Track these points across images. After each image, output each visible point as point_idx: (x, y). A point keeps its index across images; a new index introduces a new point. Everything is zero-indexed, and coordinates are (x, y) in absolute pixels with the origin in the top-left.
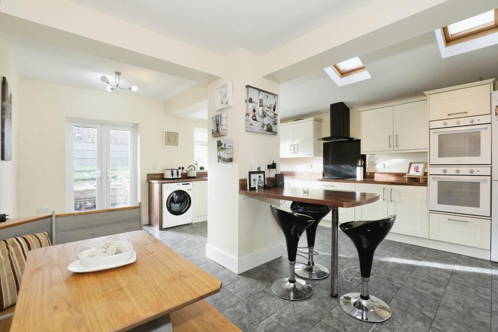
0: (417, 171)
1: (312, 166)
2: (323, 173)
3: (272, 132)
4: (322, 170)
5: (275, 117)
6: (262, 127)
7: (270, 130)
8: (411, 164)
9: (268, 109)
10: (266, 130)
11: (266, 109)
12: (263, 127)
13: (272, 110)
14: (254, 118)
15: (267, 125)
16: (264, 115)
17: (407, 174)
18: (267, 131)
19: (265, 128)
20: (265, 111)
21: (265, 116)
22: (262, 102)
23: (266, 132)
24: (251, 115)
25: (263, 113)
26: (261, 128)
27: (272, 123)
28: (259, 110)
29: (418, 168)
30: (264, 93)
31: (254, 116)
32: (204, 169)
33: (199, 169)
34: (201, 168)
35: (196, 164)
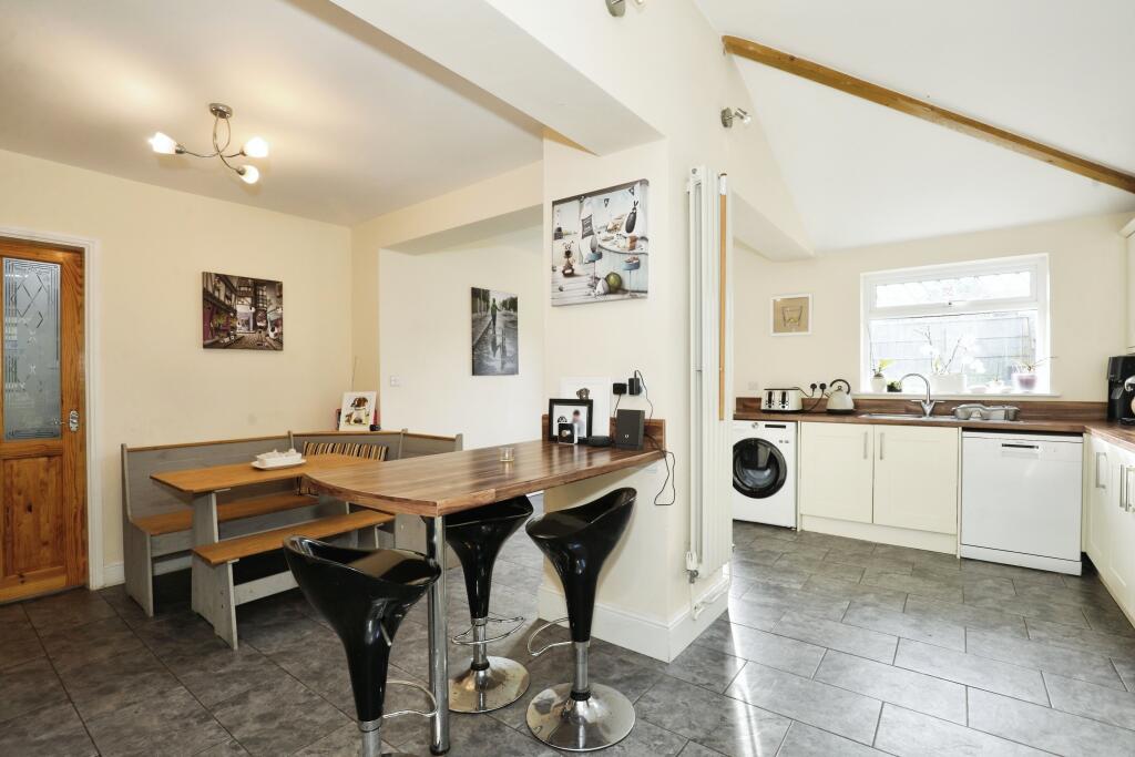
3: (625, 291)
5: (633, 248)
6: (591, 286)
7: (616, 288)
9: (609, 235)
10: (602, 291)
11: (605, 234)
12: (593, 286)
13: (623, 231)
14: (569, 271)
15: (607, 279)
16: (597, 254)
18: (605, 294)
19: (600, 287)
20: (599, 242)
21: (600, 256)
22: (590, 224)
23: (602, 298)
24: (560, 268)
25: (593, 251)
26: (590, 290)
27: (624, 265)
28: (583, 247)
30: (594, 199)
31: (569, 266)
32: (900, 391)
33: (886, 389)
34: (892, 388)
35: (878, 376)
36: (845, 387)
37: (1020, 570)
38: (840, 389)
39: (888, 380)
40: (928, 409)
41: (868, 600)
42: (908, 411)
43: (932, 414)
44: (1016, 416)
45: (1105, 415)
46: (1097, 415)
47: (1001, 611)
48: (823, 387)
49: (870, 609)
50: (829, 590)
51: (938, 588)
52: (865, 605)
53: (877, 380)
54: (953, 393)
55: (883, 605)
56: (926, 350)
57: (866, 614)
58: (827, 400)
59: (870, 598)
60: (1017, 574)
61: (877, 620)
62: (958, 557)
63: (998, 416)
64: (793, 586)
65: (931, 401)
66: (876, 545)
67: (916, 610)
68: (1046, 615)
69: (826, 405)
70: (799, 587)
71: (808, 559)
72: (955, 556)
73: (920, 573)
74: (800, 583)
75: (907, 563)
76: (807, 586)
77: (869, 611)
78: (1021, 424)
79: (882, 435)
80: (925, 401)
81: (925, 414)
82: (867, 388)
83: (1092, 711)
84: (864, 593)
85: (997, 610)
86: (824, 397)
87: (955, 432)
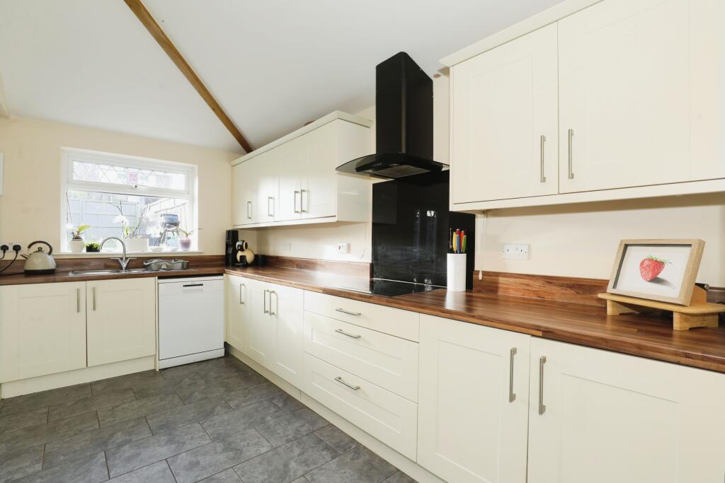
0: (655, 280)
1: (349, 246)
2: (372, 266)
4: (368, 259)
8: (626, 246)
17: (610, 289)
29: (658, 265)
32: (98, 251)
33: (84, 251)
34: (91, 248)
35: (77, 238)
36: (46, 249)
37: (196, 365)
38: (40, 250)
39: (87, 242)
40: (124, 265)
41: (119, 441)
42: (107, 267)
43: (126, 268)
44: (188, 267)
45: (224, 262)
46: (220, 262)
47: (207, 398)
48: (17, 248)
49: (127, 447)
50: (75, 452)
51: (161, 400)
52: (119, 446)
53: (77, 242)
54: (140, 252)
55: (134, 438)
56: (119, 219)
57: (127, 454)
58: (24, 261)
59: (119, 437)
60: (196, 368)
61: (139, 454)
62: (158, 370)
63: (178, 266)
64: (30, 471)
65: (126, 258)
66: (91, 384)
67: (161, 427)
68: (228, 389)
69: (23, 266)
70: (38, 467)
71: (29, 430)
72: (155, 370)
73: (141, 394)
74: (37, 461)
75: (126, 390)
76: (47, 461)
77: (127, 451)
78: (192, 271)
79: (94, 289)
80: (122, 259)
81: (121, 268)
82: (66, 248)
83: (287, 436)
84: (112, 435)
85: (204, 398)
86: (19, 258)
87: (152, 281)
